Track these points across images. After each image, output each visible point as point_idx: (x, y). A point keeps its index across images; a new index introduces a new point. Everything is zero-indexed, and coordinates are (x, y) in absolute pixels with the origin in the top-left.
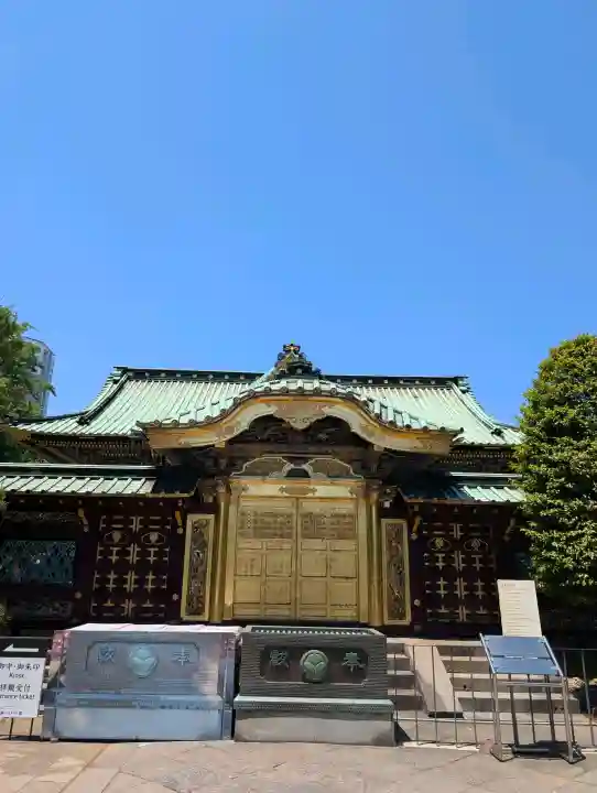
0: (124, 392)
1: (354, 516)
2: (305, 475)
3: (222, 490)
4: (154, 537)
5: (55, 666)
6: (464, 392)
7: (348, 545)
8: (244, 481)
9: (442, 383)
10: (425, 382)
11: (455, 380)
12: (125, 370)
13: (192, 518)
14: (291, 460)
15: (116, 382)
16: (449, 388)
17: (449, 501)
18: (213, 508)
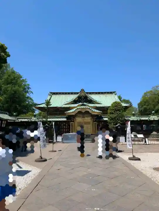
0: (52, 97)
1: (90, 122)
2: (84, 117)
3: (74, 119)
4: (67, 125)
5: (62, 137)
6: (115, 95)
7: (89, 125)
8: (77, 118)
9: (111, 93)
10: (108, 93)
11: (114, 92)
12: (51, 93)
13: (71, 123)
14: (83, 115)
15: (50, 95)
16: (113, 94)
17: (101, 120)
18: (73, 122)
